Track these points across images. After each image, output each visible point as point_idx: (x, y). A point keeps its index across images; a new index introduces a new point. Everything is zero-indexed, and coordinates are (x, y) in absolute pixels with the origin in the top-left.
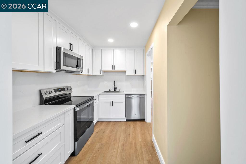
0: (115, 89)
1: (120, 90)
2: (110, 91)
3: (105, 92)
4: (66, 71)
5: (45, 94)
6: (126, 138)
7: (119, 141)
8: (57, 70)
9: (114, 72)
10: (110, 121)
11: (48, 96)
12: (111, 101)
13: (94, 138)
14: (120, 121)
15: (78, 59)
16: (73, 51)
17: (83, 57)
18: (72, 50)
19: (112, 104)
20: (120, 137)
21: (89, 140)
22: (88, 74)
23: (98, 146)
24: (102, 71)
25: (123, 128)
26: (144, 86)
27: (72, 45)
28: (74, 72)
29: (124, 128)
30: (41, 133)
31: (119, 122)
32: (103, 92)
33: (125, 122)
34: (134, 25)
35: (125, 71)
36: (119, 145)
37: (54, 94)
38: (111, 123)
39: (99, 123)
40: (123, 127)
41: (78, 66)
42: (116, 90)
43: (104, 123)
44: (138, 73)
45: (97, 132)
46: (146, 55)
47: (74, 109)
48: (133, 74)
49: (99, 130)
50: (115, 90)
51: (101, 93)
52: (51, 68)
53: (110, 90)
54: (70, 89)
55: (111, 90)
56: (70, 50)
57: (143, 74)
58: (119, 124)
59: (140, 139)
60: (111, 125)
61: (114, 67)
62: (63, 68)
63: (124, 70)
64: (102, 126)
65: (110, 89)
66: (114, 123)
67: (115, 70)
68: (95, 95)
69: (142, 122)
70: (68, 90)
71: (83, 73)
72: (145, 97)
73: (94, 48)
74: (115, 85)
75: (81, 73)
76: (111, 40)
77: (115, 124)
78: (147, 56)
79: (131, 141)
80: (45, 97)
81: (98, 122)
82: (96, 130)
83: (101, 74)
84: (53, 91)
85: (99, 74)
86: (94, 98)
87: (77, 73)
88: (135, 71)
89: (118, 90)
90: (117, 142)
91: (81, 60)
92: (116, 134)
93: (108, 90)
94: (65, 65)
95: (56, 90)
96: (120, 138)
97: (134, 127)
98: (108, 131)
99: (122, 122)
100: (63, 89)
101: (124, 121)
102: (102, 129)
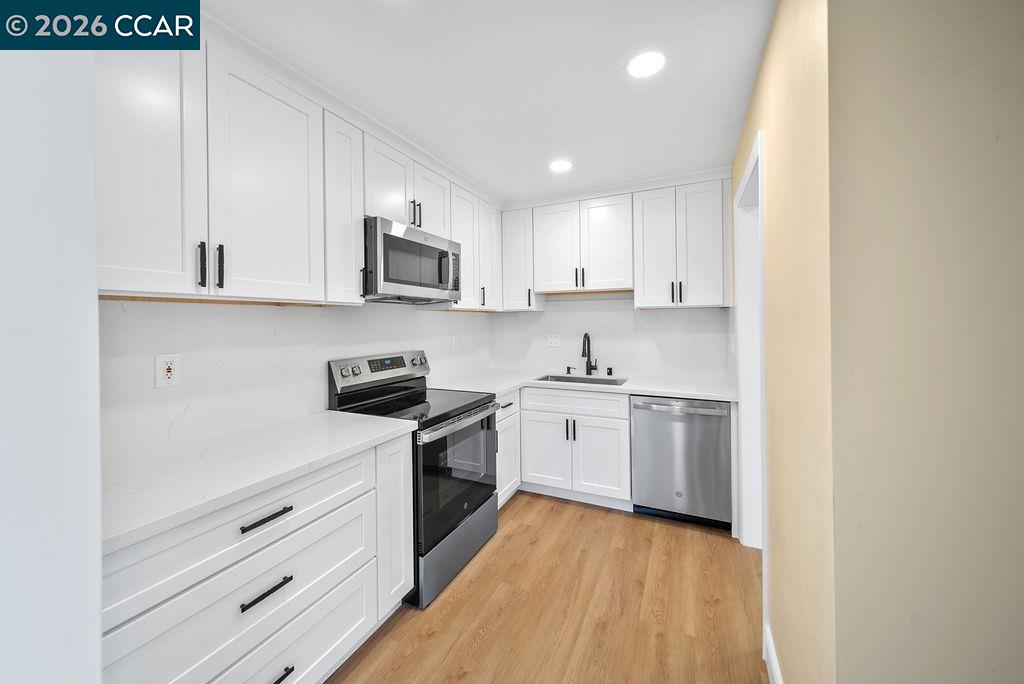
0: (590, 368)
1: (610, 372)
2: (568, 375)
3: (546, 378)
4: (399, 298)
5: (340, 376)
6: (620, 596)
7: (588, 603)
8: (368, 297)
9: (581, 295)
10: (567, 502)
11: (353, 381)
12: (568, 417)
13: (493, 558)
14: (609, 510)
15: (443, 255)
16: (424, 228)
17: (458, 246)
18: (419, 226)
19: (571, 430)
20: (594, 585)
21: (475, 559)
22: (485, 308)
23: (500, 593)
24: (538, 294)
25: (613, 545)
26: (729, 363)
27: (419, 205)
28: (428, 301)
29: (621, 545)
30: (291, 508)
31: (603, 514)
32: (540, 376)
33: (631, 521)
34: (647, 64)
35: (632, 291)
36: (586, 620)
37: (368, 377)
38: (570, 511)
39: (525, 499)
40: (618, 541)
41: (441, 280)
42: (595, 375)
43: (542, 503)
44: (691, 300)
45: (509, 537)
46: (735, 205)
47: (414, 434)
48: (668, 303)
49: (515, 531)
50: (589, 373)
51: (531, 380)
52: (348, 291)
53: (569, 372)
54: (421, 361)
55: (574, 374)
56: (414, 223)
57: (720, 303)
58: (602, 522)
59: (689, 620)
60: (566, 517)
61: (580, 276)
62: (383, 287)
63: (627, 285)
64: (532, 516)
65: (569, 369)
66: (581, 511)
67: (588, 287)
68: (500, 388)
69: (715, 539)
70: (414, 365)
71: (460, 305)
72: (733, 413)
73: (505, 209)
74: (586, 353)
75: (455, 306)
76: (561, 166)
77: (582, 517)
78: (738, 211)
79: (642, 617)
80: (340, 384)
81: (519, 493)
82: (506, 527)
83: (533, 307)
84: (365, 369)
85: (522, 305)
86: (497, 401)
87: (443, 306)
88: (677, 291)
89: (601, 374)
90: (579, 601)
91: (451, 257)
92: (580, 564)
93: (563, 373)
94: (391, 276)
95: (377, 365)
96: (592, 588)
97: (669, 554)
98: (548, 543)
99: (616, 516)
100: (397, 362)
101: (627, 513)
102: (528, 526)
